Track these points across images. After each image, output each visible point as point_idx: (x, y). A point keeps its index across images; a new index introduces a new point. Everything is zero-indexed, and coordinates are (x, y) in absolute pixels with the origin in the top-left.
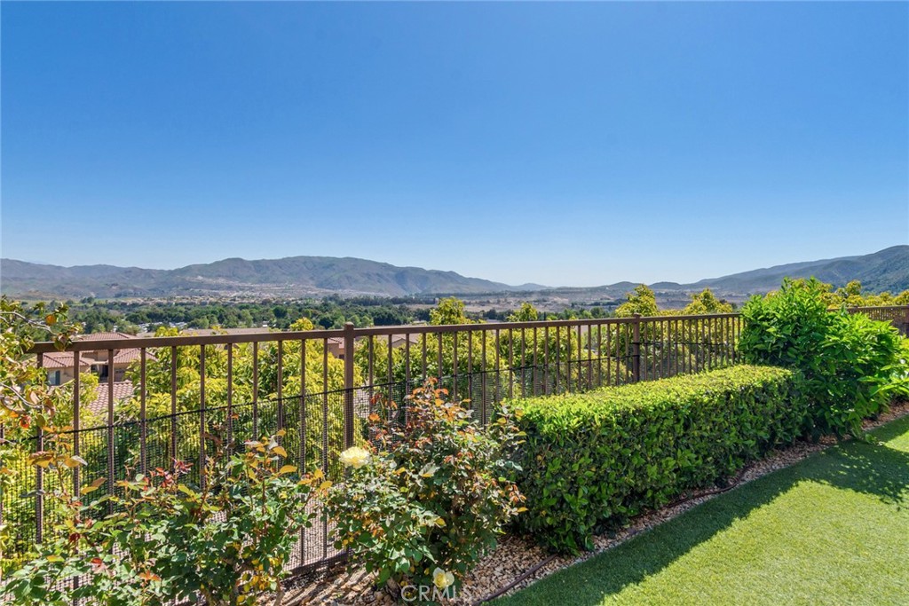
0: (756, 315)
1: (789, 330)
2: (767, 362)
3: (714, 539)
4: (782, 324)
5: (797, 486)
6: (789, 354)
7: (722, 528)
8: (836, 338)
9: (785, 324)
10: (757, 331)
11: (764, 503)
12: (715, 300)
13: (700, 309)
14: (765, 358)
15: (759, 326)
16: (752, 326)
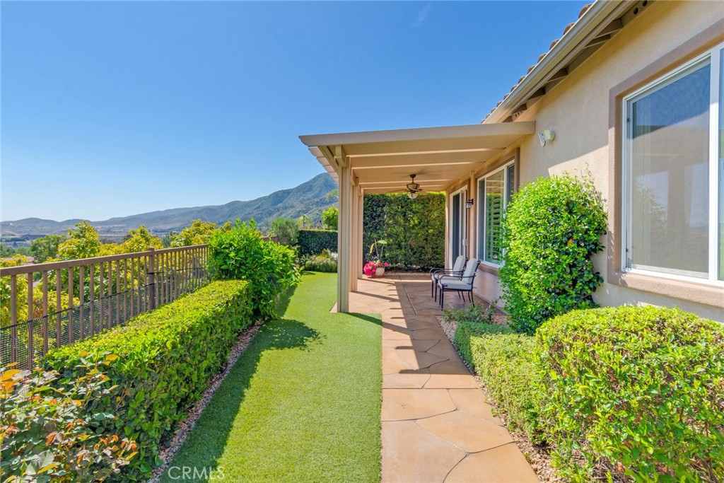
0: (220, 245)
1: (242, 254)
2: (227, 277)
3: (241, 409)
4: (237, 251)
5: (262, 355)
6: (241, 270)
7: (241, 400)
8: (269, 258)
9: (239, 250)
10: (221, 256)
11: (253, 373)
12: (149, 235)
13: (140, 243)
14: (226, 275)
15: (222, 253)
16: (217, 253)
